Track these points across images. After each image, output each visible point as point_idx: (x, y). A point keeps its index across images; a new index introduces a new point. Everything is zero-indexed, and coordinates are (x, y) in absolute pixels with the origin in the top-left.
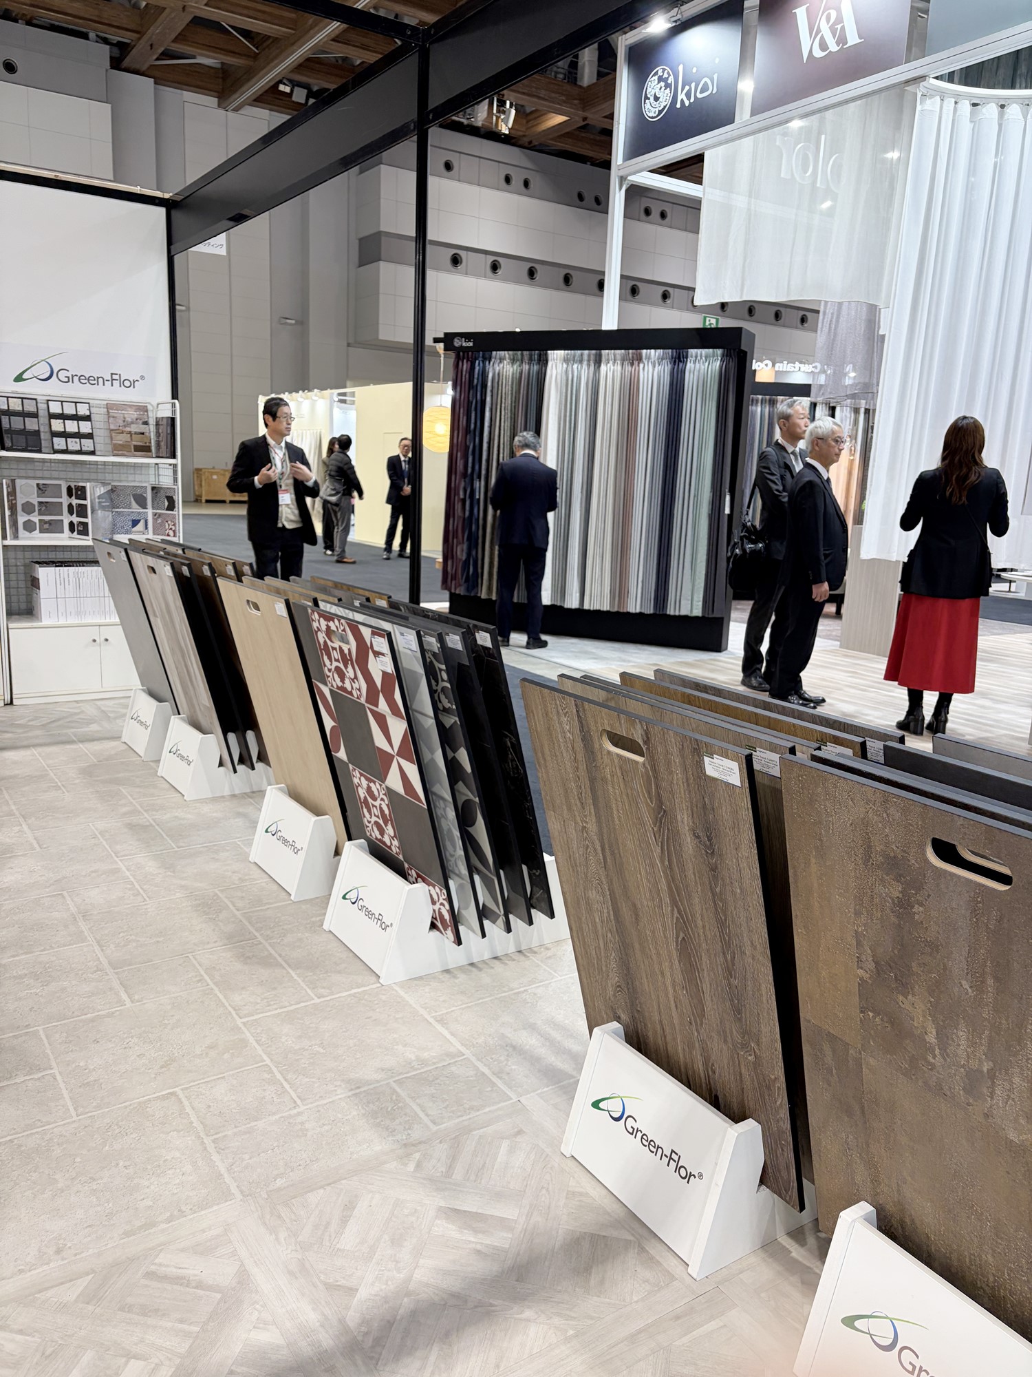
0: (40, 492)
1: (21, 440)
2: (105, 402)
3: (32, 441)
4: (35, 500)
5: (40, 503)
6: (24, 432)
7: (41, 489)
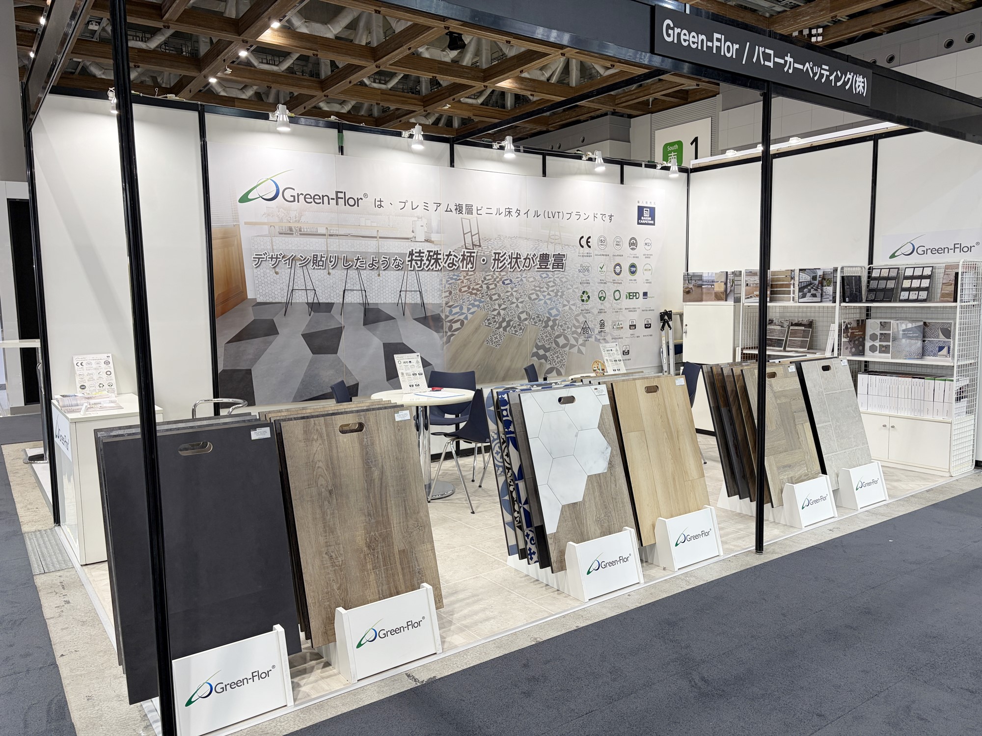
0: (882, 327)
1: (881, 295)
2: (944, 265)
3: (888, 295)
4: (878, 332)
5: (881, 334)
6: (885, 290)
7: (883, 325)
